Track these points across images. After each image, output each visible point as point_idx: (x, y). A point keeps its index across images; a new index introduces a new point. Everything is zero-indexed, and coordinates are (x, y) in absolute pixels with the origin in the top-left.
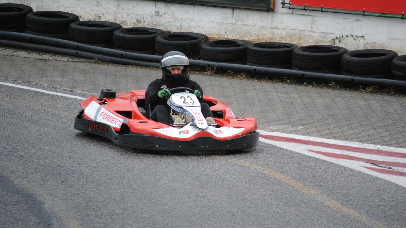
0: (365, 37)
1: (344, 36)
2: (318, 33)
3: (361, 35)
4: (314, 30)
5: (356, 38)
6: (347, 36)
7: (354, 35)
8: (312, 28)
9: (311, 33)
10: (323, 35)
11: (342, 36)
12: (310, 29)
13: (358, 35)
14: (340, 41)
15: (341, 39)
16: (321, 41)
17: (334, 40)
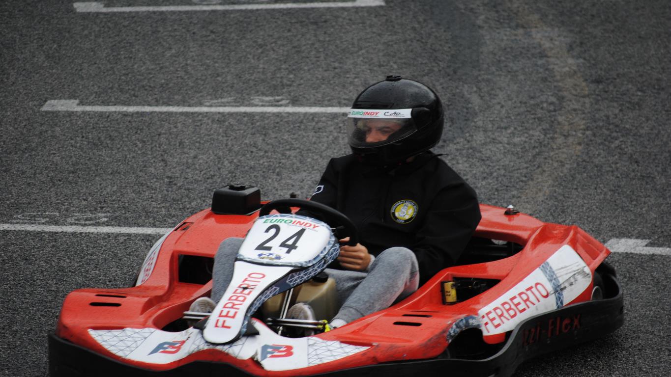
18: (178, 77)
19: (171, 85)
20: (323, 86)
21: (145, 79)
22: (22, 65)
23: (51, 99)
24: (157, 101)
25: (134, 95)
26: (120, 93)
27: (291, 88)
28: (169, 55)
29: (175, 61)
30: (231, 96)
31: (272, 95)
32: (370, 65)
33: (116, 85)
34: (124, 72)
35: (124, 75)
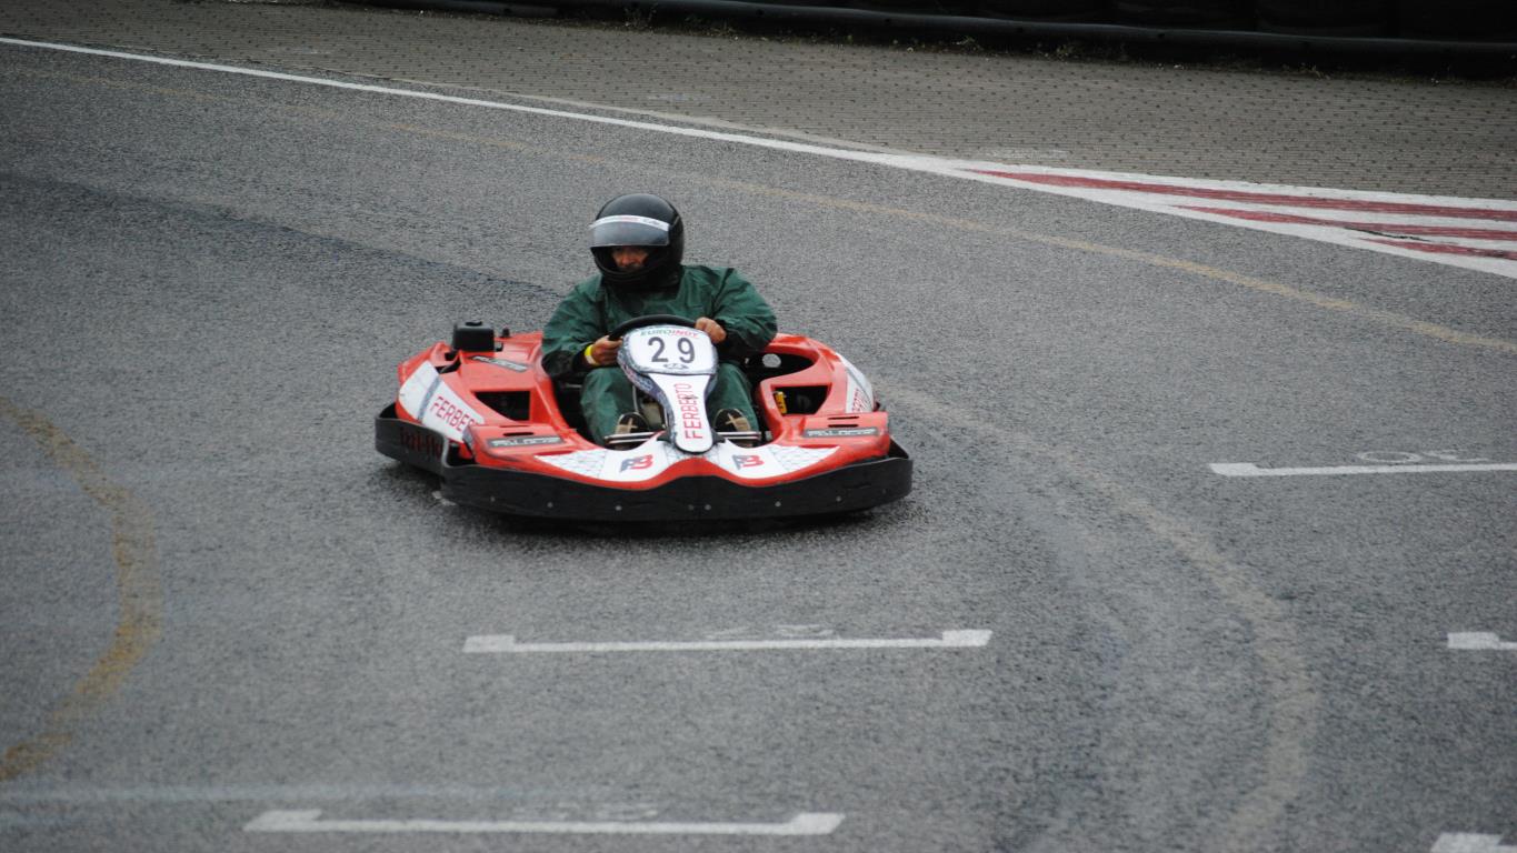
18: (645, 598)
19: (640, 610)
20: (873, 607)
21: (596, 601)
22: (401, 586)
23: (472, 635)
24: (631, 634)
25: (592, 627)
26: (569, 624)
27: (827, 612)
28: (614, 565)
29: (629, 574)
30: (740, 625)
31: (799, 622)
32: (928, 575)
33: (559, 612)
34: (559, 592)
35: (561, 596)
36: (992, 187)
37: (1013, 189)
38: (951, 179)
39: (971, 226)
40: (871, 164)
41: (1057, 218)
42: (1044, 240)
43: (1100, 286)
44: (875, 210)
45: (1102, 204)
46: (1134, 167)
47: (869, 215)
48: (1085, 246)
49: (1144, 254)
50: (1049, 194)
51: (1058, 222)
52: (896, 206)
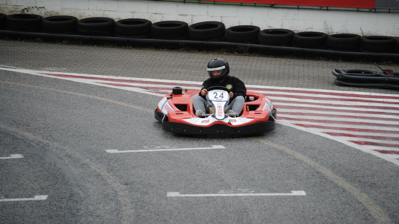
0: (45, 8)
1: (30, 7)
2: (11, 5)
3: (42, 7)
4: (8, 4)
5: (39, 9)
6: (33, 8)
7: (38, 6)
8: (6, 3)
9: (6, 6)
10: (15, 7)
11: (29, 8)
12: (5, 3)
13: (40, 7)
14: (28, 11)
15: (29, 10)
16: (14, 11)
17: (23, 10)
36: (47, 78)
37: (52, 78)
38: (35, 76)
39: (41, 88)
40: (13, 72)
41: (64, 86)
42: (61, 92)
43: (76, 103)
44: (15, 84)
45: (76, 82)
46: (84, 72)
47: (13, 85)
48: (72, 93)
49: (88, 95)
50: (62, 79)
51: (64, 87)
52: (20, 83)
